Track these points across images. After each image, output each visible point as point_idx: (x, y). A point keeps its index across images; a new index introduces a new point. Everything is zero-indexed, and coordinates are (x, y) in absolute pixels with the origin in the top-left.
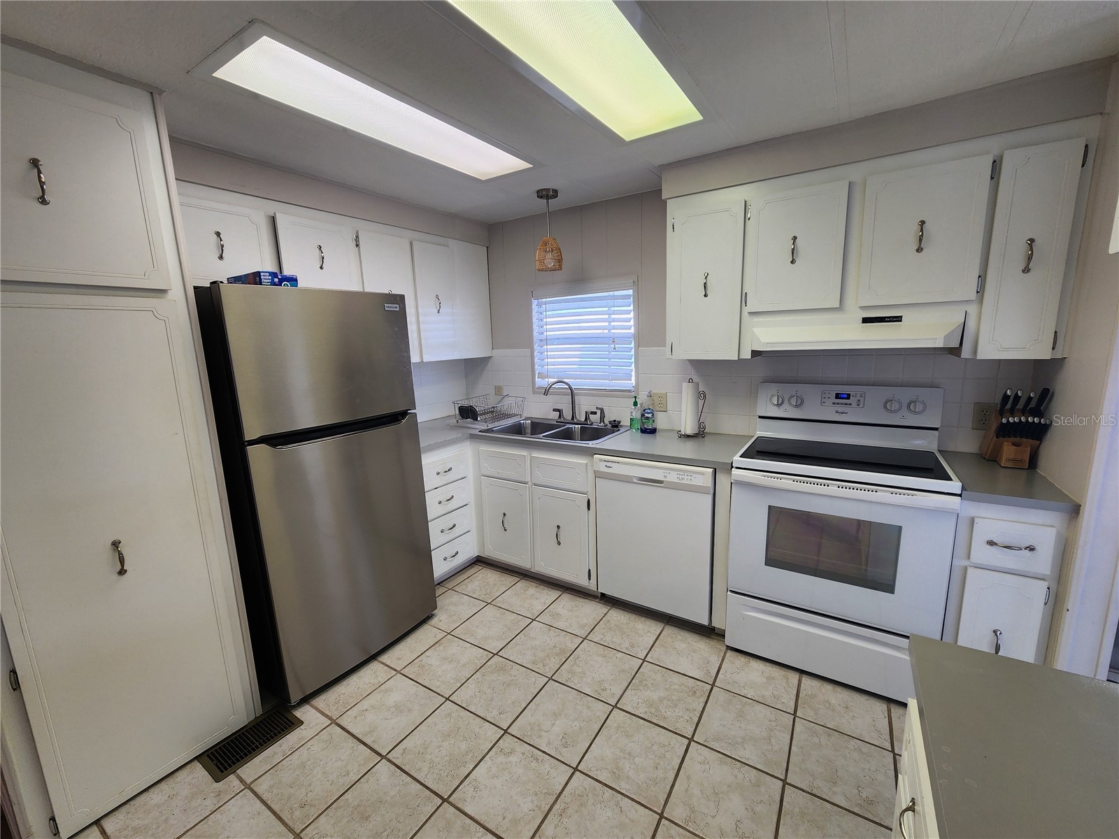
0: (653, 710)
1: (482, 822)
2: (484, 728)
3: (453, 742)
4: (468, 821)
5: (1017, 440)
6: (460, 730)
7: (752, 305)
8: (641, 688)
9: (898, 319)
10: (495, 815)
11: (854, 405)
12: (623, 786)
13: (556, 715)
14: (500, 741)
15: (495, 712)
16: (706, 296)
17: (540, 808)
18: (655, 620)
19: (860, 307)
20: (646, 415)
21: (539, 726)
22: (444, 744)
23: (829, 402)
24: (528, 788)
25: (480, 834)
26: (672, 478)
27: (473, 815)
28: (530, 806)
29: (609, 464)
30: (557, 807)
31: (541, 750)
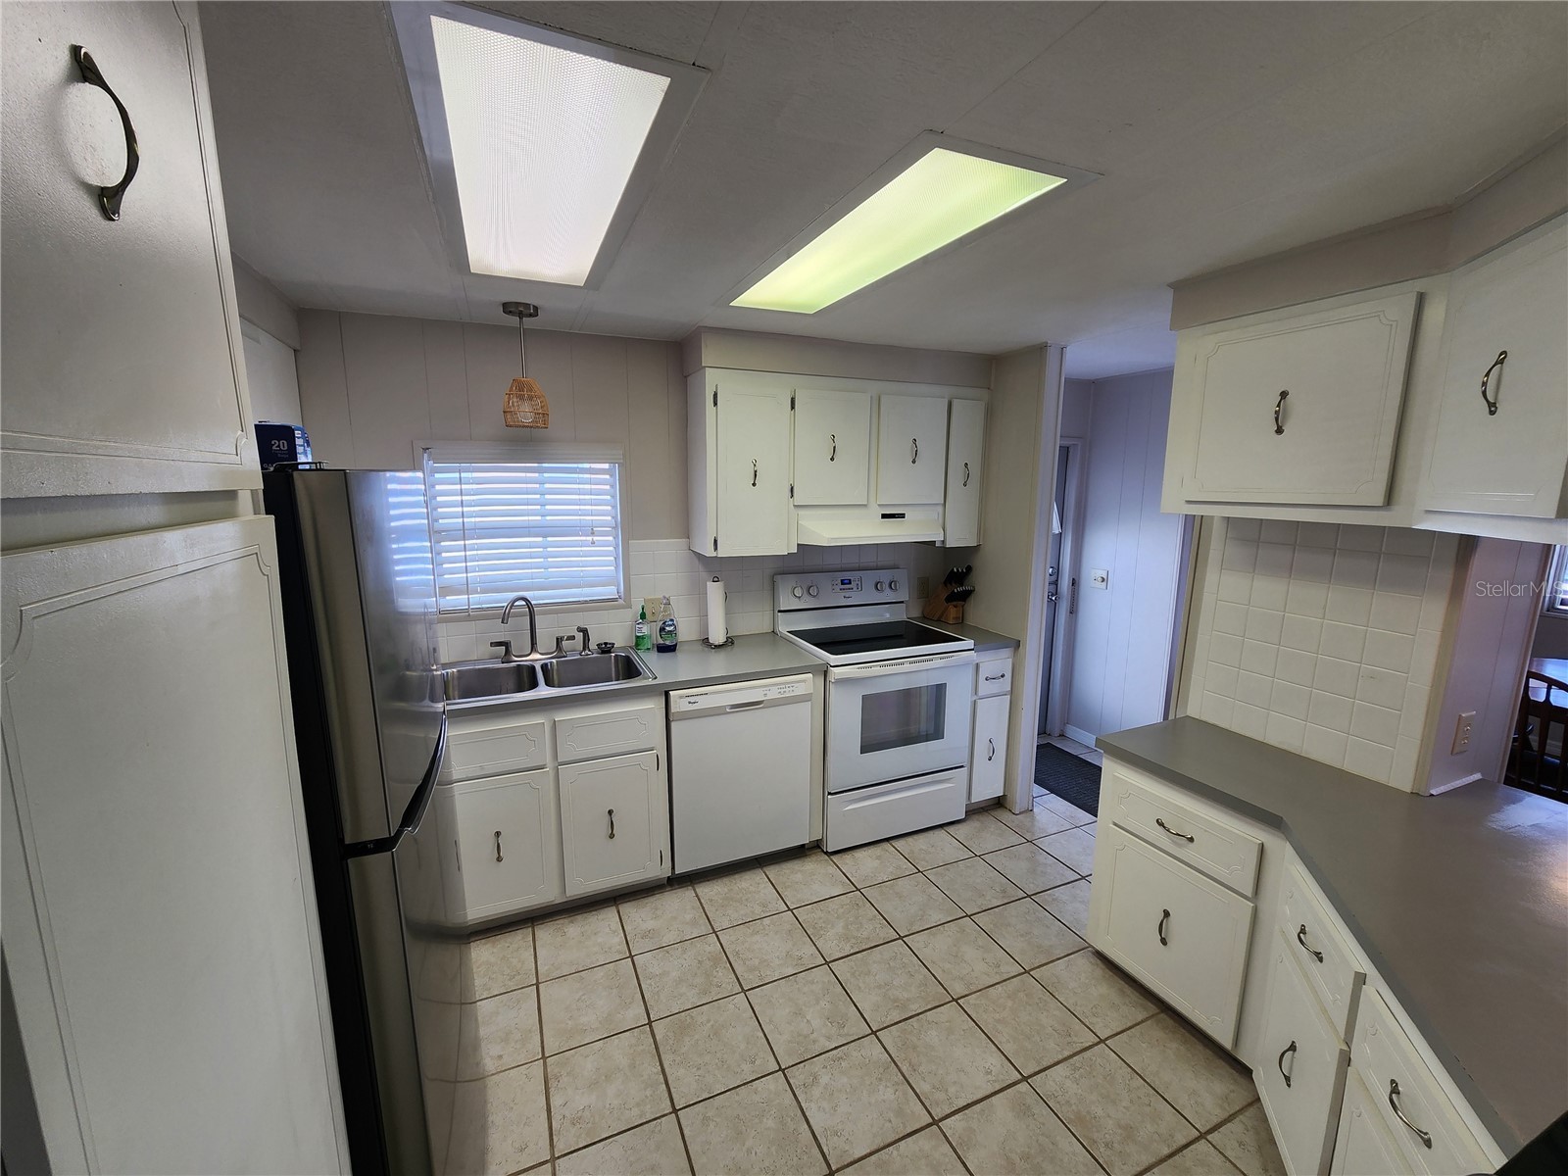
0: (854, 941)
1: (882, 1145)
2: (760, 1089)
3: (753, 1133)
4: (873, 1157)
5: (955, 603)
6: (741, 1117)
7: (799, 499)
8: (822, 932)
9: (902, 516)
10: (882, 1129)
11: (855, 589)
12: (915, 1008)
13: (799, 1013)
14: (791, 1081)
15: (746, 1067)
16: (754, 484)
17: (897, 1084)
18: (749, 870)
19: (879, 505)
20: (667, 628)
21: (799, 1035)
22: (749, 1143)
23: (837, 588)
24: (868, 1083)
25: (895, 1153)
26: (773, 694)
27: (868, 1151)
28: (890, 1090)
29: (692, 699)
30: (904, 1069)
31: (832, 1050)
